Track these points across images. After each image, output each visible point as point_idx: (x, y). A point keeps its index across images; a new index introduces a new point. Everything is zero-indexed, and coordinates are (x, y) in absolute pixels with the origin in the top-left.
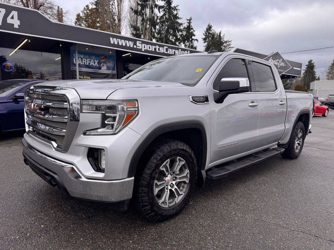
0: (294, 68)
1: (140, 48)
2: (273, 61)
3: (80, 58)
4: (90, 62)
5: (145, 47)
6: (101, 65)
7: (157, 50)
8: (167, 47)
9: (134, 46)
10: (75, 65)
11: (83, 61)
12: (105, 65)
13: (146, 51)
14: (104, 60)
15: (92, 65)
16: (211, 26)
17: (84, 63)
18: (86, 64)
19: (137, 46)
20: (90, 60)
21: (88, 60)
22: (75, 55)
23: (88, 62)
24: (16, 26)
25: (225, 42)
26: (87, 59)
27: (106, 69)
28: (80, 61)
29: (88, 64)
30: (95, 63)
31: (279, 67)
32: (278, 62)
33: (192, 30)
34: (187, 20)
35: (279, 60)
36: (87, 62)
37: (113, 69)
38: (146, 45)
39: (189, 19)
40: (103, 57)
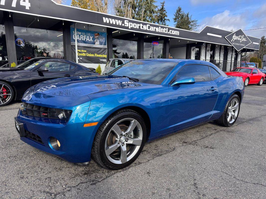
0: (254, 43)
1: (127, 26)
2: (236, 37)
3: (78, 34)
4: (86, 38)
5: (131, 26)
6: (95, 41)
7: (141, 28)
8: (149, 25)
9: (123, 24)
10: (74, 40)
11: (81, 38)
12: (98, 41)
13: (132, 29)
14: (97, 37)
15: (88, 40)
16: (181, 8)
17: (82, 39)
18: (83, 40)
19: (124, 24)
20: (86, 36)
21: (85, 36)
22: (75, 32)
23: (85, 38)
24: (27, 8)
25: (192, 21)
26: (83, 35)
27: (99, 44)
28: (78, 37)
29: (84, 40)
30: (90, 39)
31: (241, 42)
32: (241, 37)
33: (165, 12)
34: (161, 3)
35: (241, 36)
36: (83, 38)
37: (105, 44)
38: (132, 24)
39: (162, 2)
40: (97, 34)
